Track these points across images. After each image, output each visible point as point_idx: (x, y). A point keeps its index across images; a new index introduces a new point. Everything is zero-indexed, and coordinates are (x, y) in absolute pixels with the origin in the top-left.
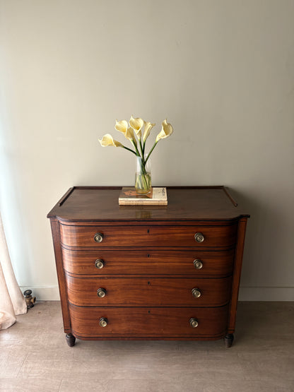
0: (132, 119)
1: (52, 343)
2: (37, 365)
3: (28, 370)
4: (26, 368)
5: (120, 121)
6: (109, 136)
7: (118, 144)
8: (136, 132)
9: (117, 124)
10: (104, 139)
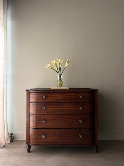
0: (57, 59)
1: (20, 151)
2: (13, 158)
3: (9, 159)
4: (8, 158)
5: (53, 61)
6: (49, 65)
7: (52, 68)
8: (58, 63)
9: (52, 62)
10: (47, 66)
